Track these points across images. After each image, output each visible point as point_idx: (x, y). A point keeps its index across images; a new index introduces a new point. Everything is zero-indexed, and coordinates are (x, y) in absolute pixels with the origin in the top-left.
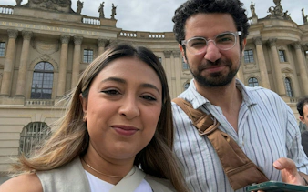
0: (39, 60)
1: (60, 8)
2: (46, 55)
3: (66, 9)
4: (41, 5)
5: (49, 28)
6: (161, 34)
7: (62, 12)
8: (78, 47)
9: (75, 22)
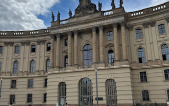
0: (85, 44)
1: (89, 12)
2: (87, 41)
3: (93, 11)
4: (80, 13)
5: (85, 25)
6: (162, 5)
7: (90, 14)
8: (101, 32)
9: (98, 17)
